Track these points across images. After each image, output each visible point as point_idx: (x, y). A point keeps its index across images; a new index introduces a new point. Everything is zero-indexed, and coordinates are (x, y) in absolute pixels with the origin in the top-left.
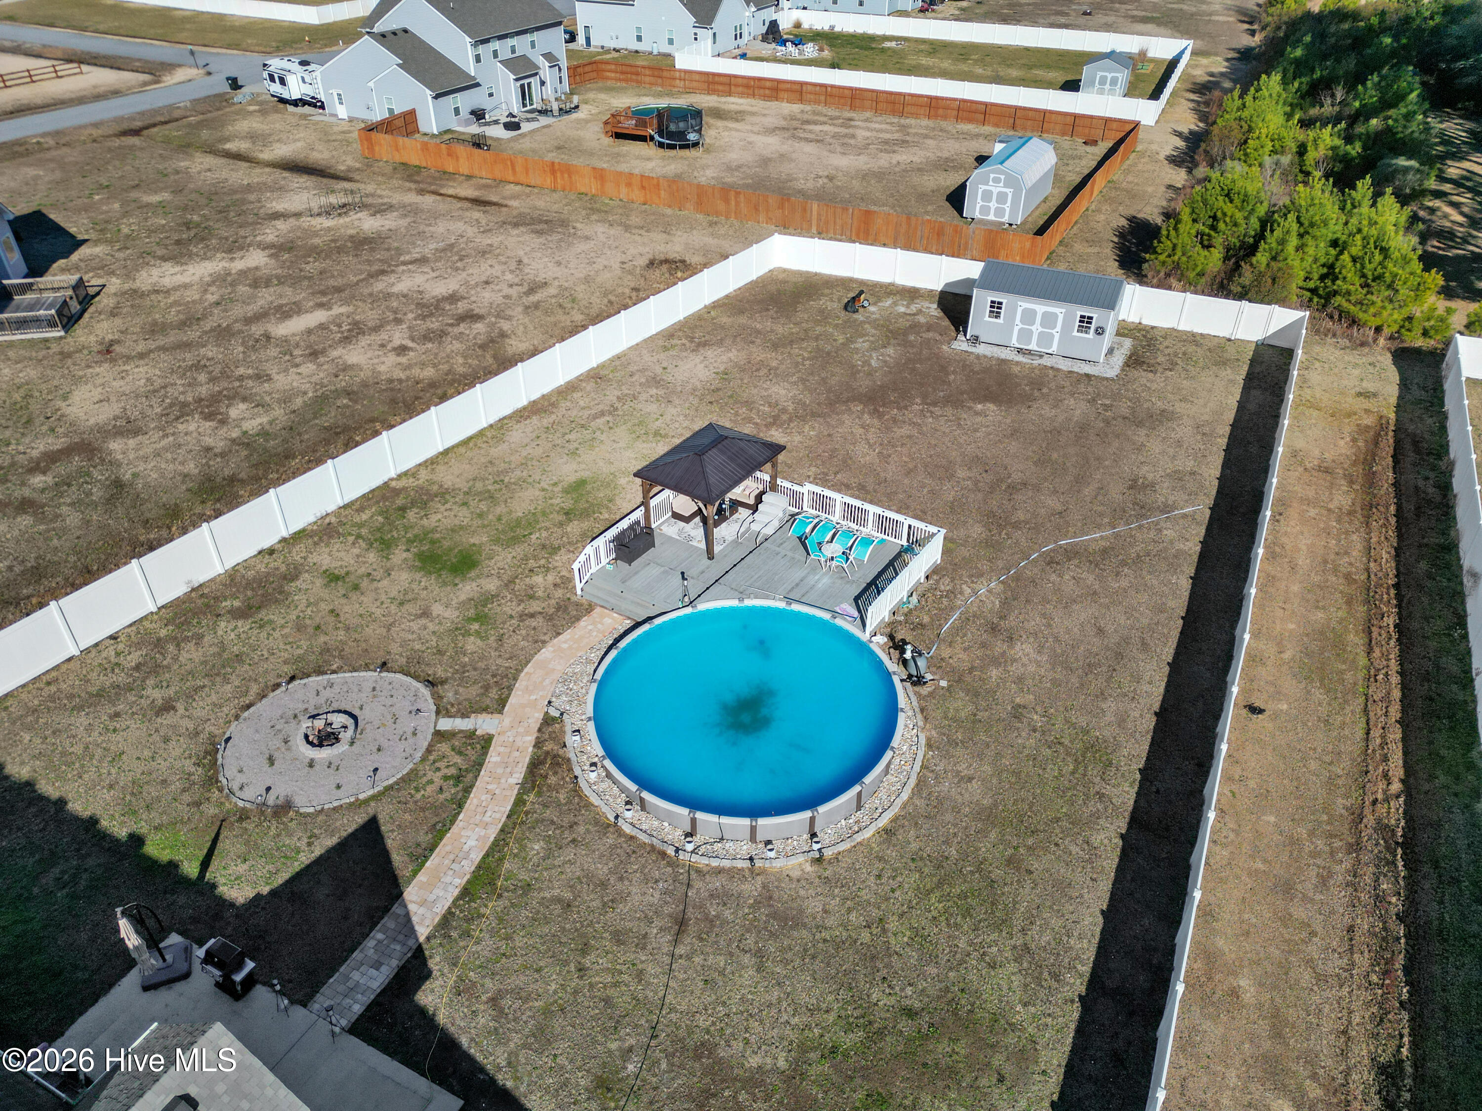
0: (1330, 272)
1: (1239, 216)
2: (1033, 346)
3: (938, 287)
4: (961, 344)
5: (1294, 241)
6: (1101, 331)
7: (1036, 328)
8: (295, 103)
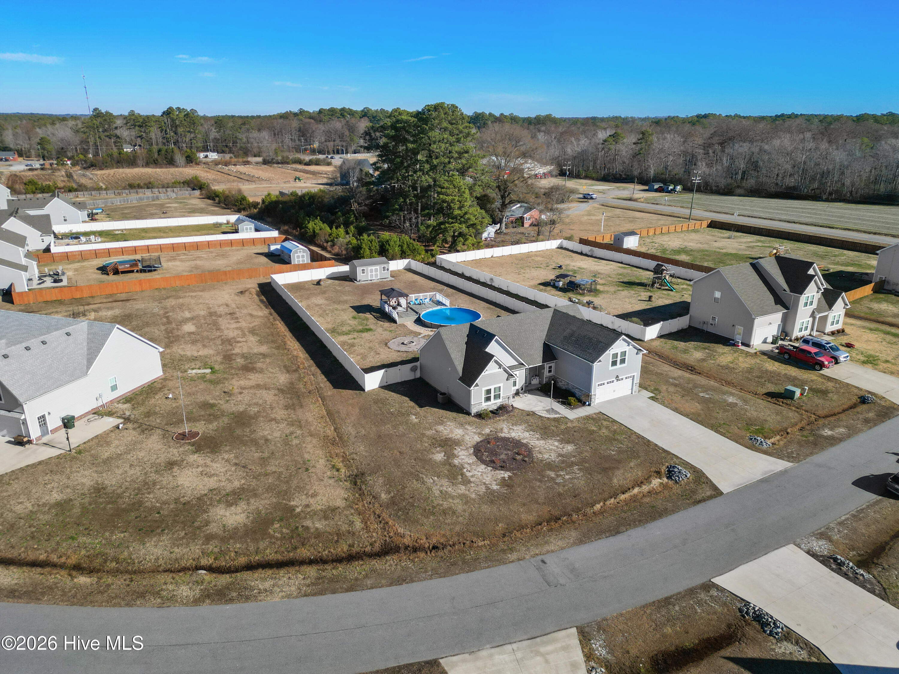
0: (403, 252)
2: (374, 278)
4: (358, 283)
6: (388, 270)
7: (374, 273)
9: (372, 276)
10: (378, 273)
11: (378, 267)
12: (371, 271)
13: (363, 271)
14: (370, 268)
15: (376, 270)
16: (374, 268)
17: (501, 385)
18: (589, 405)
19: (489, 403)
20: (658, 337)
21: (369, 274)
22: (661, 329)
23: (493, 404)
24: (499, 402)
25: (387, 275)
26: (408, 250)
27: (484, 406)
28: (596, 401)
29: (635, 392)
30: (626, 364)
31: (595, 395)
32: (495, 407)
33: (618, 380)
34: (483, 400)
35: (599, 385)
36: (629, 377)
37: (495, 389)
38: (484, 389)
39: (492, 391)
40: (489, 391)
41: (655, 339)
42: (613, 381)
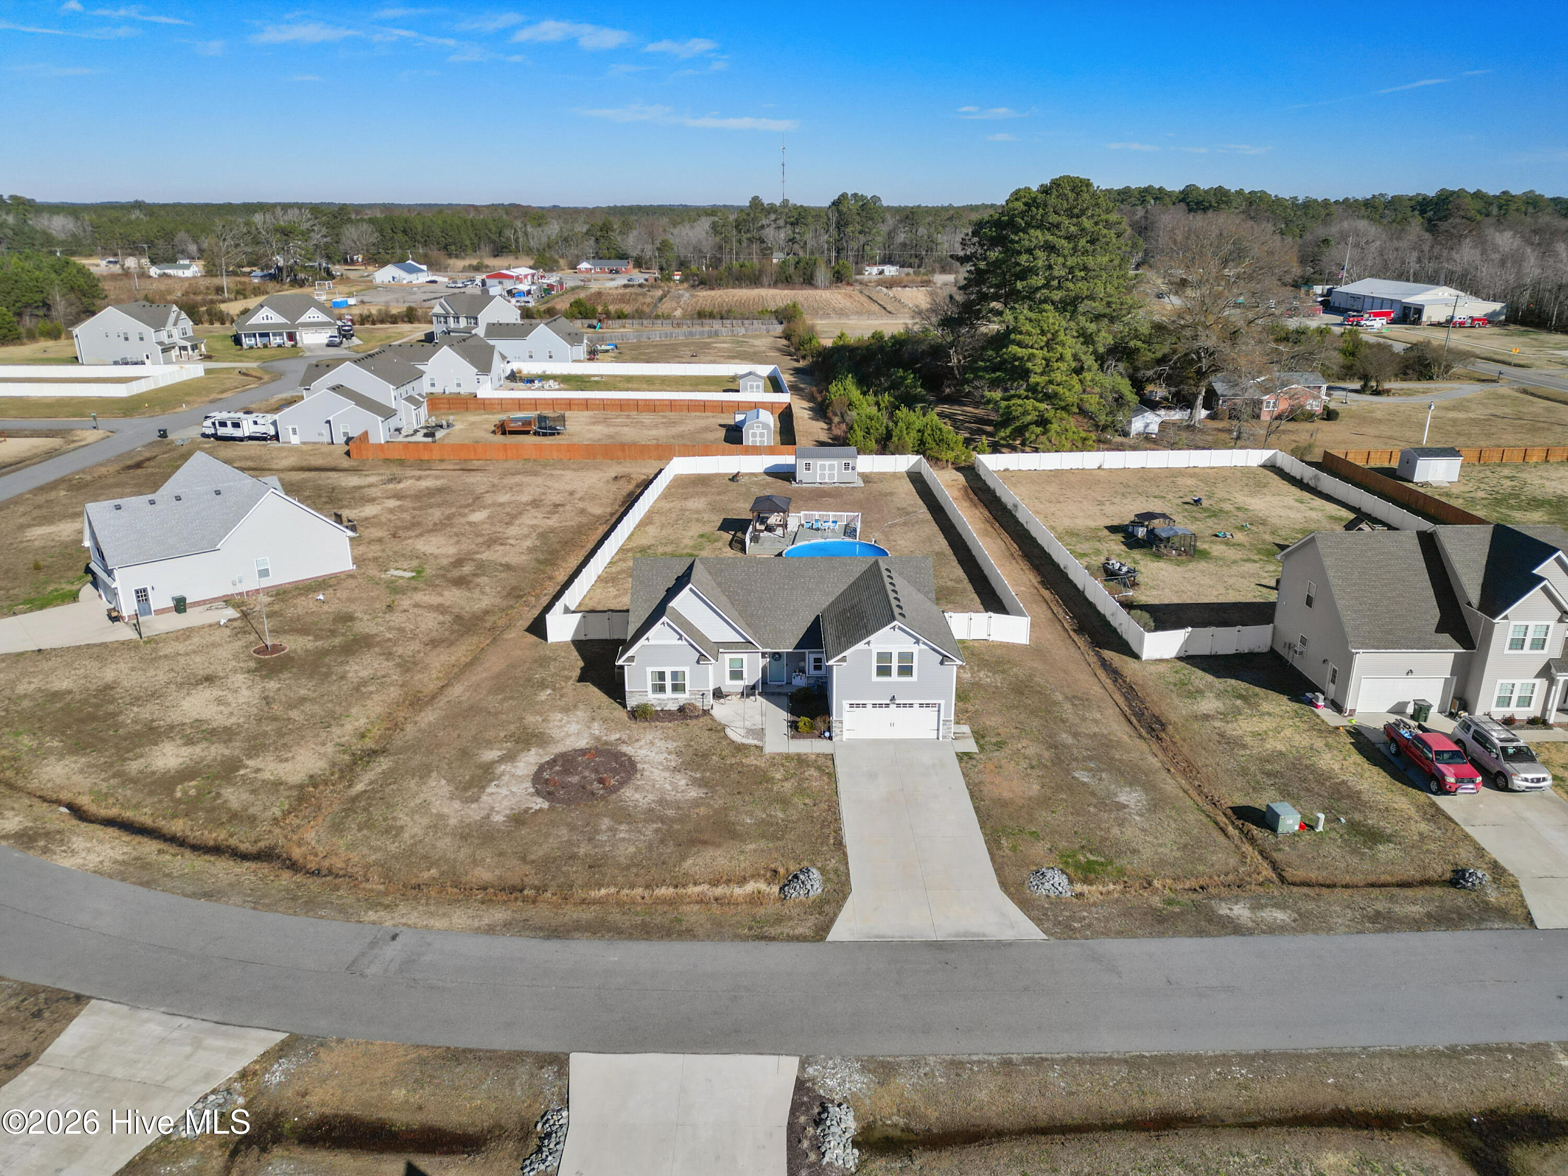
2: (826, 480)
3: (762, 471)
4: (794, 485)
5: (905, 432)
6: (853, 468)
7: (827, 472)
8: (241, 439)
9: (822, 476)
10: (835, 472)
11: (835, 462)
12: (823, 467)
13: (808, 467)
14: (820, 462)
15: (831, 467)
16: (827, 463)
17: (687, 670)
18: (830, 738)
19: (661, 696)
20: (1180, 659)
21: (819, 472)
22: (1187, 642)
23: (670, 700)
24: (683, 698)
25: (849, 476)
26: (929, 440)
27: (652, 698)
28: (846, 736)
29: (944, 737)
30: (915, 678)
31: (841, 722)
32: (673, 707)
33: (898, 705)
34: (649, 688)
35: (852, 705)
36: (928, 705)
37: (675, 675)
38: (649, 670)
39: (668, 677)
40: (662, 675)
41: (1167, 661)
42: (887, 705)
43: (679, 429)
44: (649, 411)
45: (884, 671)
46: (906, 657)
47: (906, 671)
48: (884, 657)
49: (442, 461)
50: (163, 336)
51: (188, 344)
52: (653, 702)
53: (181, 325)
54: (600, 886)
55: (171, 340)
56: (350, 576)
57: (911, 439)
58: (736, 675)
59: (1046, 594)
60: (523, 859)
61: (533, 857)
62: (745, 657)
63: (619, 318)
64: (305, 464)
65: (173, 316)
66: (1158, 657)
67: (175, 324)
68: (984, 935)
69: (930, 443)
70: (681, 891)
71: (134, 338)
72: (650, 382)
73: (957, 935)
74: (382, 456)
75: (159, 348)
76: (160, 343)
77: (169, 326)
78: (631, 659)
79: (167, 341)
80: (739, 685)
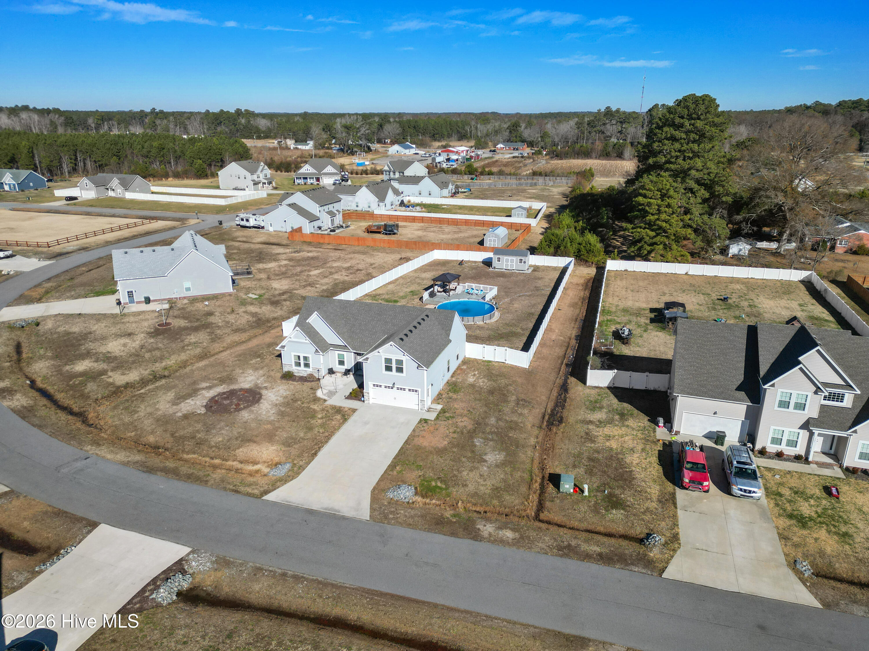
0: (579, 251)
1: (556, 240)
2: (509, 268)
3: (483, 260)
4: (491, 269)
5: (569, 244)
6: (525, 262)
7: (509, 263)
8: (250, 227)
9: (507, 265)
10: (514, 264)
11: (514, 258)
12: (507, 261)
13: (499, 260)
14: (505, 258)
15: (512, 261)
16: (510, 258)
17: (310, 356)
18: (363, 401)
19: (299, 368)
21: (505, 263)
22: (614, 378)
23: (301, 371)
24: (309, 371)
25: (521, 266)
27: (295, 369)
28: (371, 401)
29: (421, 409)
30: (404, 374)
31: (368, 393)
32: (305, 374)
33: (398, 389)
34: (293, 364)
35: (374, 385)
36: (413, 390)
37: (305, 358)
38: (293, 354)
39: (302, 358)
40: (299, 357)
41: (601, 388)
42: (392, 388)
43: (460, 235)
44: (454, 225)
45: (389, 368)
46: (400, 362)
47: (400, 370)
48: (388, 361)
49: (329, 244)
50: (255, 177)
51: (266, 181)
52: (296, 371)
53: (265, 172)
54: (194, 453)
55: (259, 179)
56: (230, 295)
57: (572, 249)
58: (341, 363)
59: (573, 342)
60: (172, 435)
61: (177, 435)
62: (345, 353)
63: (489, 174)
64: (267, 241)
65: (261, 168)
66: (597, 385)
67: (262, 171)
68: (339, 512)
69: (584, 252)
70: (224, 462)
71: (242, 177)
72: (471, 210)
73: (326, 509)
74: (302, 240)
75: (252, 183)
76: (253, 181)
77: (259, 172)
78: (283, 347)
79: (256, 179)
80: (343, 368)
